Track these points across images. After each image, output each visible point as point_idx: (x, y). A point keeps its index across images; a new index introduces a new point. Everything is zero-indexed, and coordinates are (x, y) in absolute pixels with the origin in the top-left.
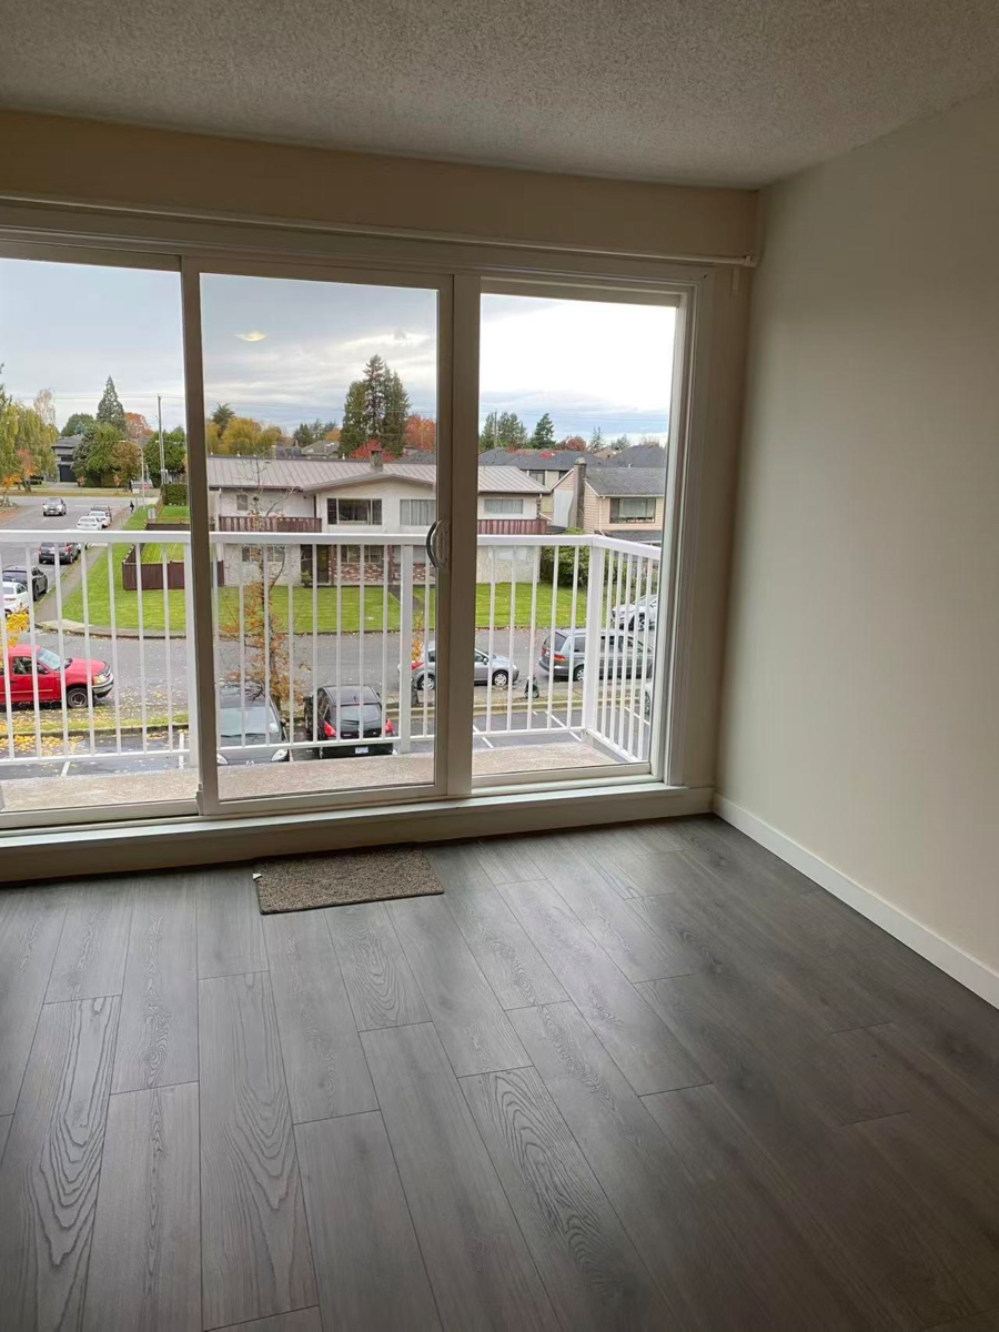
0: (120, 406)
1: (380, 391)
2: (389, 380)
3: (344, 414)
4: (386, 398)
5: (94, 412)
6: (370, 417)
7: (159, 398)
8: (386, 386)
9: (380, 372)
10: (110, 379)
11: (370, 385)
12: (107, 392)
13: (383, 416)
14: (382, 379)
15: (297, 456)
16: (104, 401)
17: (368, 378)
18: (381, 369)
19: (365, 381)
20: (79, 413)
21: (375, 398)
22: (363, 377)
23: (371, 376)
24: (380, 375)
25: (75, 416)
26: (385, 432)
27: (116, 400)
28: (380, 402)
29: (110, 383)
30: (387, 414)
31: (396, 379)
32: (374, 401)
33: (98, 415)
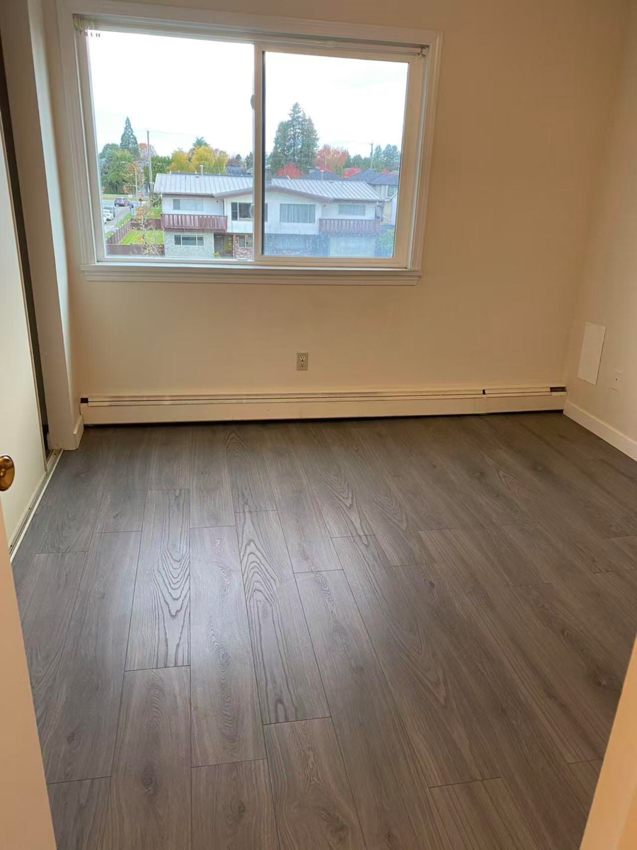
0: (135, 139)
1: (299, 129)
2: (305, 120)
3: (274, 145)
4: (302, 133)
5: (118, 142)
6: (291, 146)
7: (148, 132)
8: (302, 125)
9: (299, 115)
10: (128, 119)
11: (291, 124)
12: (126, 128)
13: (300, 146)
14: (300, 120)
15: (243, 174)
16: (124, 135)
17: (290, 119)
18: (300, 112)
19: (289, 121)
20: (110, 143)
21: (295, 133)
22: (287, 118)
23: (293, 118)
24: (299, 117)
25: (108, 145)
26: (301, 157)
27: (132, 135)
28: (298, 136)
29: (128, 121)
30: (303, 145)
31: (310, 120)
32: (294, 135)
33: (121, 144)
